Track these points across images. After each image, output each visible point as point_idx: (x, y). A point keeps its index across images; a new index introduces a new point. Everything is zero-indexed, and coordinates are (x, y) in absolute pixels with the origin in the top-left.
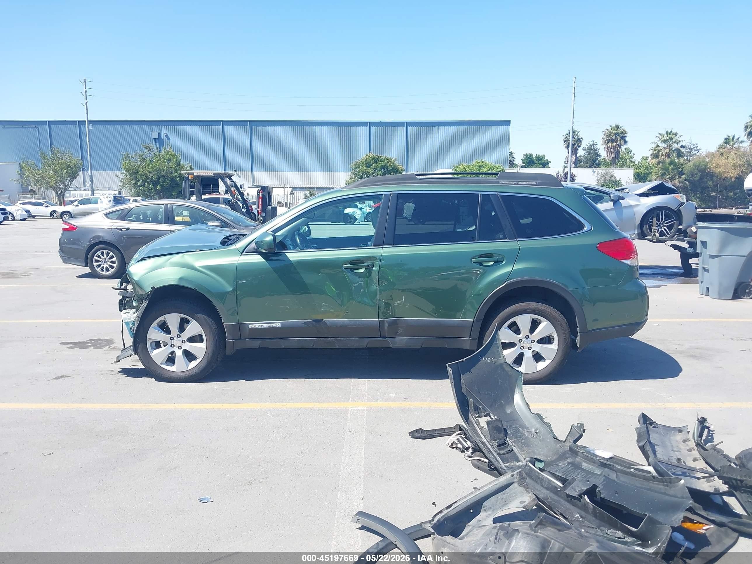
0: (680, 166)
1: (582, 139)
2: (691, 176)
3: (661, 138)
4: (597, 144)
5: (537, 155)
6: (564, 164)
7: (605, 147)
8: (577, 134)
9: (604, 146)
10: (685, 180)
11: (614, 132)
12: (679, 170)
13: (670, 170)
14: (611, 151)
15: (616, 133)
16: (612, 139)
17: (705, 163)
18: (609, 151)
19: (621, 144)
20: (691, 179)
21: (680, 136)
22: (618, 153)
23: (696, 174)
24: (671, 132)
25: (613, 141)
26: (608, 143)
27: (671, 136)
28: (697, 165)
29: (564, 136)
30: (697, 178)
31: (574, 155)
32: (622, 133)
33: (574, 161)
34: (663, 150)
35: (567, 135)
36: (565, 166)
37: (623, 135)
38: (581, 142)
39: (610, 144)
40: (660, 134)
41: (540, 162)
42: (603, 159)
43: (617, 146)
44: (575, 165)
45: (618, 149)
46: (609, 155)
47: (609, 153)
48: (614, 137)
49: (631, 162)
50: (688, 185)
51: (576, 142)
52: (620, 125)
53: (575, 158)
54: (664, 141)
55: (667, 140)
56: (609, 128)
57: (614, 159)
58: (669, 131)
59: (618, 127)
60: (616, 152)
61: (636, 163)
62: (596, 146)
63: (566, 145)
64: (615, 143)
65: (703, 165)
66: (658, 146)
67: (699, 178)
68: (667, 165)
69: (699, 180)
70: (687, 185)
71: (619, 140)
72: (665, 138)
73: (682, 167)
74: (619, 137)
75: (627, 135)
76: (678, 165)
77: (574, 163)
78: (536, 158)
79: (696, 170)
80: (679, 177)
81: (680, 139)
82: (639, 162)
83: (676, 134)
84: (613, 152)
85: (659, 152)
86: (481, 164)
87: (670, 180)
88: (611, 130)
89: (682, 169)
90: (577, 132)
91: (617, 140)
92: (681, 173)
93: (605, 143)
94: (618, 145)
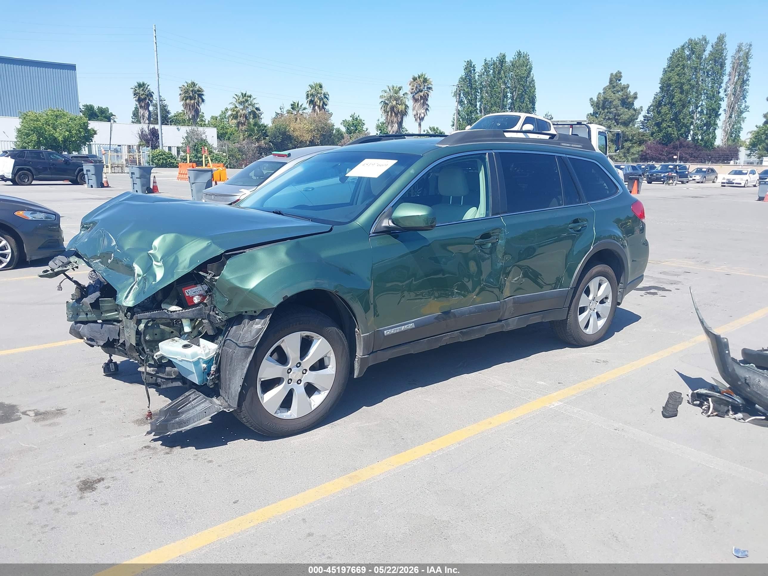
0: (264, 127)
1: (153, 93)
2: (274, 138)
3: (237, 99)
4: (165, 100)
5: (99, 107)
6: (132, 120)
7: (183, 105)
8: (147, 88)
9: (182, 103)
10: (270, 142)
11: (191, 89)
12: (263, 132)
13: (256, 132)
14: (190, 109)
15: (193, 90)
16: (190, 96)
17: (284, 126)
18: (188, 108)
19: (199, 102)
20: (274, 141)
21: (254, 99)
22: (197, 111)
23: (278, 136)
24: (246, 94)
25: (191, 98)
26: (186, 100)
27: (246, 98)
28: (278, 128)
29: (132, 88)
30: (280, 141)
31: (147, 111)
32: (199, 91)
33: (147, 116)
34: (241, 111)
35: (136, 87)
36: (132, 121)
37: (200, 93)
38: (152, 96)
39: (188, 101)
40: (236, 95)
41: (104, 115)
42: (174, 117)
43: (195, 104)
44: (149, 121)
45: (196, 107)
46: (188, 112)
47: (188, 110)
48: (191, 95)
49: (202, 121)
50: (273, 147)
51: (147, 96)
52: (196, 82)
53: (148, 113)
54: (241, 103)
55: (244, 102)
56: (186, 85)
57: (194, 117)
58: (244, 93)
59: (194, 84)
60: (195, 110)
61: (207, 122)
62: (164, 102)
63: (137, 99)
64: (193, 101)
65: (283, 128)
66: (236, 107)
67: (281, 140)
68: (252, 127)
69: (281, 142)
70: (271, 146)
71: (196, 97)
72: (241, 99)
73: (266, 129)
74: (196, 95)
75: (203, 93)
76: (262, 127)
77: (147, 119)
78: (98, 110)
79: (278, 133)
80: (264, 139)
81: (254, 101)
82: (209, 121)
83: (250, 97)
84: (192, 110)
85: (237, 113)
86: (58, 113)
87: (257, 141)
88: (188, 86)
89: (266, 130)
90: (146, 86)
91: (195, 97)
92: (265, 135)
93: (183, 99)
94: (197, 103)
